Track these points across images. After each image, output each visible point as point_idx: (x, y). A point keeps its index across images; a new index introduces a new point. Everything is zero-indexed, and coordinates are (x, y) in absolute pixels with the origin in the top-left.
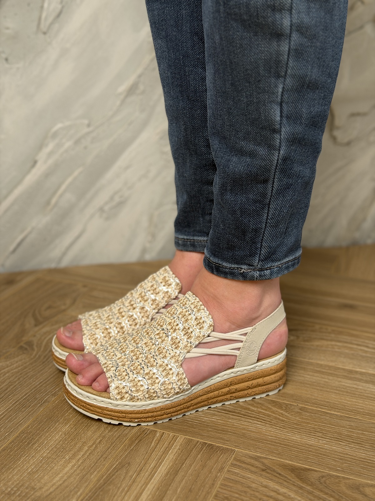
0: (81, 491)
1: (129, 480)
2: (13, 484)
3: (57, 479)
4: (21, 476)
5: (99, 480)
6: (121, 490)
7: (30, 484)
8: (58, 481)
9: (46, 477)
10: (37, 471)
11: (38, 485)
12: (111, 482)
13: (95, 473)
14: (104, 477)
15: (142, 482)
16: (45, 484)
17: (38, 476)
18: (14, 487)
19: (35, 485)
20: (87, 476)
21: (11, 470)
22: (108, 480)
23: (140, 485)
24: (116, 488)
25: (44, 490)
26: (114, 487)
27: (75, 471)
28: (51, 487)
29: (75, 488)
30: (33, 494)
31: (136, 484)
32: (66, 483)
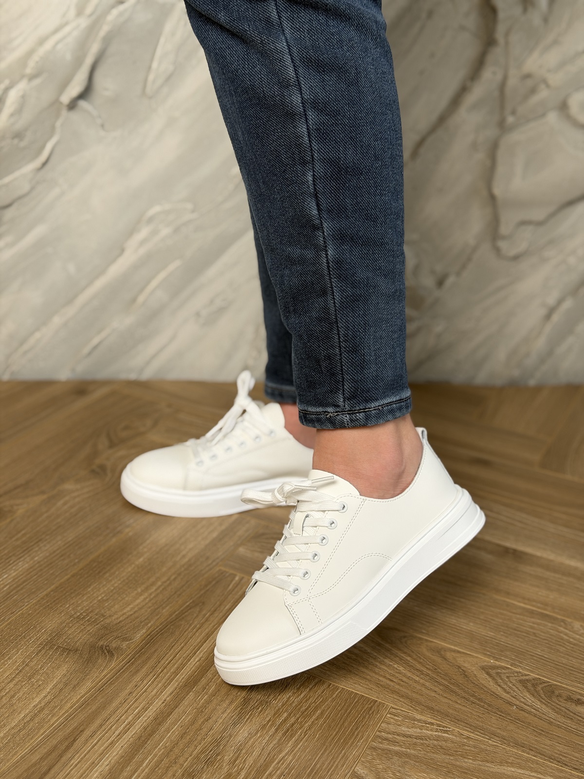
0: (152, 622)
1: (201, 619)
2: (82, 609)
3: (128, 609)
4: (91, 603)
5: (171, 615)
6: (192, 626)
7: (100, 611)
8: (128, 611)
9: (116, 606)
10: (108, 599)
11: (108, 613)
12: (183, 618)
13: (168, 608)
14: (177, 613)
15: (216, 622)
16: (116, 613)
17: (109, 604)
18: (83, 612)
19: (105, 612)
20: (159, 610)
21: (81, 596)
22: (180, 616)
23: (213, 624)
24: (188, 624)
25: (113, 618)
26: (186, 623)
27: (146, 604)
28: (121, 616)
29: (145, 620)
30: (102, 621)
31: (209, 622)
32: (136, 615)
